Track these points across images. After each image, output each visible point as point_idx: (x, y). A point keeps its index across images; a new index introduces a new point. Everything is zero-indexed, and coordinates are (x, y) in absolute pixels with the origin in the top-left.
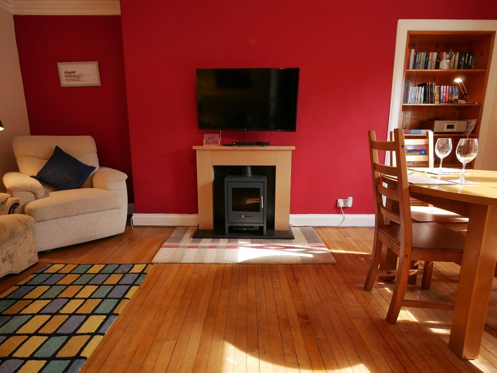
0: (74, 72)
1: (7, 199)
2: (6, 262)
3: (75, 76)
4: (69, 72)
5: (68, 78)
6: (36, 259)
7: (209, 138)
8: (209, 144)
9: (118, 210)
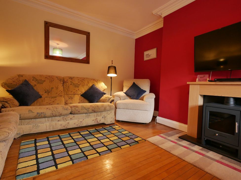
0: (148, 54)
1: (111, 98)
2: (103, 118)
3: (148, 56)
4: (147, 55)
5: (147, 57)
6: (114, 122)
7: (201, 78)
8: (201, 81)
9: (147, 111)
